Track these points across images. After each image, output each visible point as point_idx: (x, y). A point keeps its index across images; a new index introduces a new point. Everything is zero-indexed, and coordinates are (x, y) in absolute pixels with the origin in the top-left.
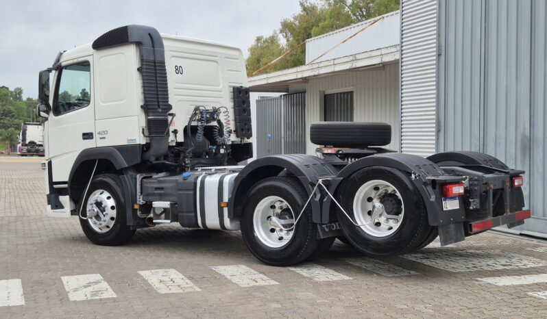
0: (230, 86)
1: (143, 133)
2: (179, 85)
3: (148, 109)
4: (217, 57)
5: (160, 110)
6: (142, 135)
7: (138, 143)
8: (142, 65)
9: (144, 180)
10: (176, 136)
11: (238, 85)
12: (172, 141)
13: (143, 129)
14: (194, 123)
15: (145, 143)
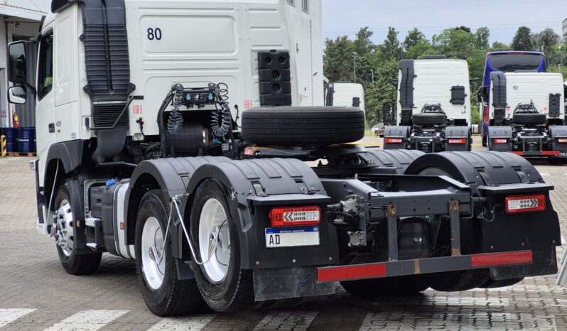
0: (253, 51)
1: (87, 124)
2: (152, 56)
3: (93, 91)
4: (232, 9)
5: (112, 93)
6: (85, 127)
7: (78, 138)
8: (85, 32)
9: (93, 189)
10: (142, 128)
11: (268, 48)
12: (136, 134)
13: (87, 120)
14: (169, 108)
15: (89, 138)
